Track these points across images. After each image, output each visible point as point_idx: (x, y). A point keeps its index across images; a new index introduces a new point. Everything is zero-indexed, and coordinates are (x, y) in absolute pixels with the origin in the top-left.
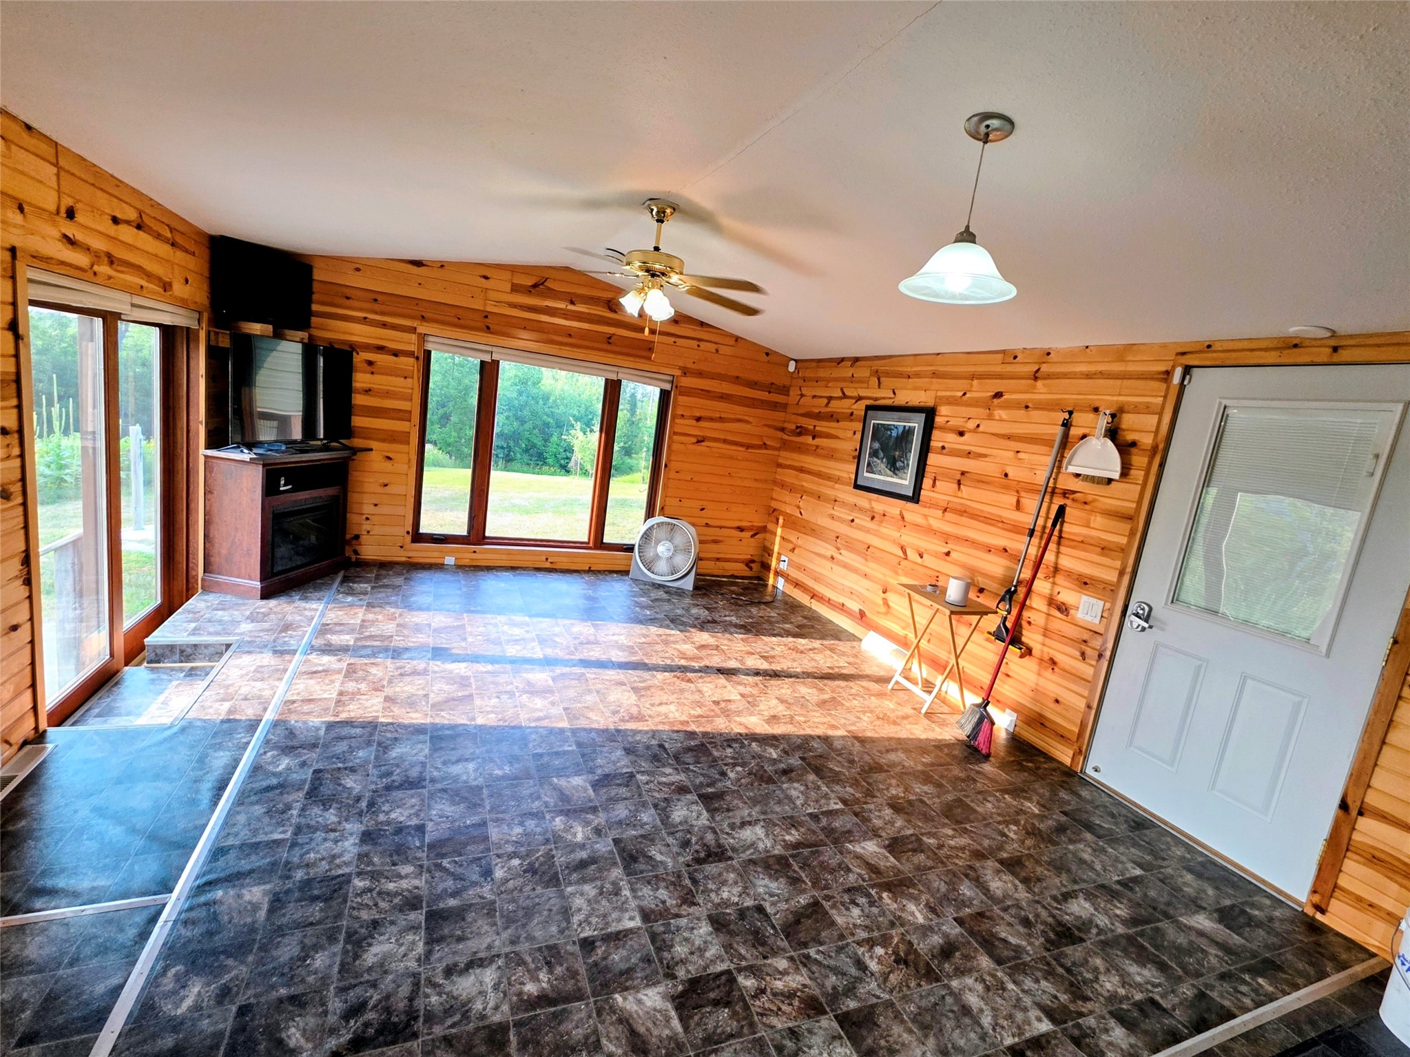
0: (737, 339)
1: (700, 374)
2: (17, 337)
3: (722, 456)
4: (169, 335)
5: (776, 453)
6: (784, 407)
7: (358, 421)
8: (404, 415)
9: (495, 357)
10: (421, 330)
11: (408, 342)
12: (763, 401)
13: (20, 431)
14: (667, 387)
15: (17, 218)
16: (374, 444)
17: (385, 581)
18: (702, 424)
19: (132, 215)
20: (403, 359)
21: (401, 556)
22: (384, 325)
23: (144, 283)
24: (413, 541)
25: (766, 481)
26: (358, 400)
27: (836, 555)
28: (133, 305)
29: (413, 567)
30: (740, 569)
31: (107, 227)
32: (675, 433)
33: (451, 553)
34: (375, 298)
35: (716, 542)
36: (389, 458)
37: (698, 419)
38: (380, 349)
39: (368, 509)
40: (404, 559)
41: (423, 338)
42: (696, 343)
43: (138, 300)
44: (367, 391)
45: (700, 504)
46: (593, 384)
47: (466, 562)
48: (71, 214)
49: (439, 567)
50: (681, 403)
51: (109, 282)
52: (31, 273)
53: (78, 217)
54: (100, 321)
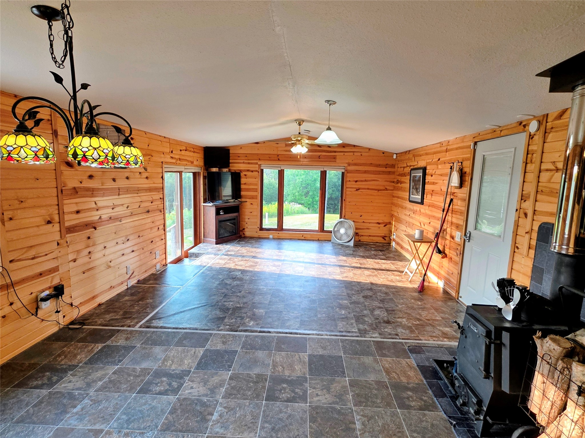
0: (369, 149)
1: (355, 164)
2: (163, 179)
3: (368, 195)
4: (195, 174)
5: (392, 192)
6: (394, 173)
7: (243, 193)
8: (255, 190)
9: (282, 168)
10: (259, 163)
11: (255, 167)
12: (383, 172)
13: (163, 198)
14: (343, 171)
15: (163, 155)
16: (248, 200)
17: (250, 242)
18: (357, 183)
19: (184, 148)
20: (254, 173)
21: (256, 235)
22: (249, 163)
23: (187, 163)
24: (260, 230)
25: (388, 203)
26: (243, 187)
27: (406, 230)
28: (185, 169)
29: (260, 238)
30: (381, 240)
31: (179, 152)
32: (347, 188)
33: (271, 234)
34: (246, 155)
35: (368, 229)
36: (252, 204)
37: (356, 181)
38: (248, 170)
39: (247, 220)
40: (257, 236)
41: (260, 165)
42: (352, 153)
43: (186, 167)
44: (245, 184)
45: (360, 214)
46: (316, 173)
47: (276, 237)
48: (172, 152)
49: (268, 238)
50: (349, 177)
51: (179, 165)
52: (165, 166)
53: (173, 152)
54: (178, 173)
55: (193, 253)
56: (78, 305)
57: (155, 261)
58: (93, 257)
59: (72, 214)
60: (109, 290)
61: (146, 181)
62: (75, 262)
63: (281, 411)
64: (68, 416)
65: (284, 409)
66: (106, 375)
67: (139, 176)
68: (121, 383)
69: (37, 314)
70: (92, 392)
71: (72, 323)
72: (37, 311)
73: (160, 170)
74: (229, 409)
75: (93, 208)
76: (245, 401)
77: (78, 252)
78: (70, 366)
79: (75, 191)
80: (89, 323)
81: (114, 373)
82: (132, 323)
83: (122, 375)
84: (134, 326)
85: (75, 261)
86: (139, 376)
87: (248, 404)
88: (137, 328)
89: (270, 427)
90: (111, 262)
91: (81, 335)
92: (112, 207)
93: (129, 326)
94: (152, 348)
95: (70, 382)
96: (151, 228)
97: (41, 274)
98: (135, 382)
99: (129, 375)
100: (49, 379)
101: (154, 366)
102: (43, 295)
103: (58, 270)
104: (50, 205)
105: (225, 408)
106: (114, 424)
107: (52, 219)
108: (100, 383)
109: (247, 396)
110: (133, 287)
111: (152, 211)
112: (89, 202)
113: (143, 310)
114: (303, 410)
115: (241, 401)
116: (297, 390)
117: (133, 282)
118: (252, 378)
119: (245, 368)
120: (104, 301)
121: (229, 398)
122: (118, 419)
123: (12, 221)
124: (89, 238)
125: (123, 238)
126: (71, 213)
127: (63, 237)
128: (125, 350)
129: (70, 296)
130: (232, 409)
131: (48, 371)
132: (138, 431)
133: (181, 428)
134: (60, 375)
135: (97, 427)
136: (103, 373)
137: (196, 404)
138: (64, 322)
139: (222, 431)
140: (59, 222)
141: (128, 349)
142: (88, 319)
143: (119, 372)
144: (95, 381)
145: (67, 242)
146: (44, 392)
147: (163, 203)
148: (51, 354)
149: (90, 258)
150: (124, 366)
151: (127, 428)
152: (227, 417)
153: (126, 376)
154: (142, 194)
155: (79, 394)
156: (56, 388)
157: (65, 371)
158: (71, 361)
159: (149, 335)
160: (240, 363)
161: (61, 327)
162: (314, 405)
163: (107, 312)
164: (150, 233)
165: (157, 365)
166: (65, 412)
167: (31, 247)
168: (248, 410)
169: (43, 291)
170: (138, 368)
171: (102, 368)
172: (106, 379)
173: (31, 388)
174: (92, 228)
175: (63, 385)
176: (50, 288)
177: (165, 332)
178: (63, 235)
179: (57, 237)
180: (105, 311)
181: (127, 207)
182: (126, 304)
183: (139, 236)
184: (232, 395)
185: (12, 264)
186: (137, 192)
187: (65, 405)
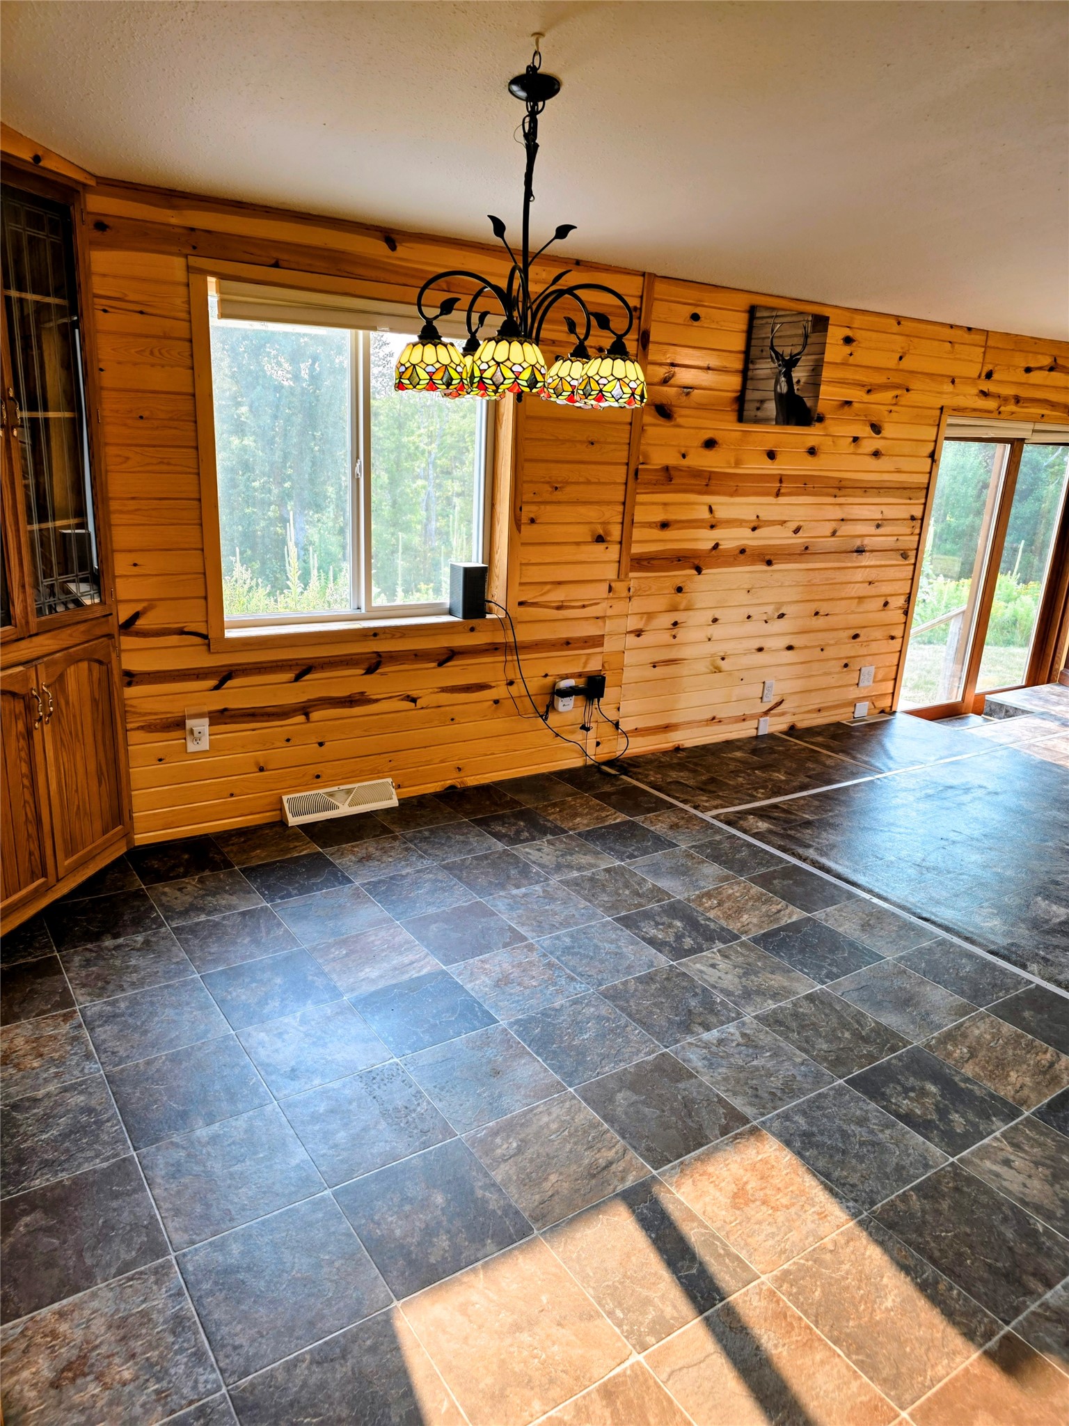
2: (933, 461)
13: (922, 519)
15: (948, 387)
19: (1047, 361)
23: (1046, 412)
28: (1034, 431)
31: (1019, 376)
43: (1039, 427)
48: (989, 375)
51: (1012, 417)
52: (951, 421)
53: (995, 376)
54: (1009, 446)
55: (1001, 706)
56: (629, 732)
57: (853, 693)
58: (682, 634)
59: (651, 528)
60: (707, 725)
61: (873, 463)
62: (638, 636)
63: (862, 1122)
64: (502, 893)
65: (874, 1124)
66: (592, 866)
67: (852, 448)
68: (604, 891)
69: (546, 719)
70: (554, 880)
71: (610, 763)
72: (547, 712)
73: (930, 433)
74: (749, 1041)
75: (702, 521)
76: (798, 1052)
77: (650, 616)
78: (556, 827)
79: (668, 474)
80: (635, 773)
81: (608, 870)
82: (707, 804)
83: (616, 880)
84: (705, 810)
85: (638, 633)
86: (639, 895)
87: (799, 1060)
88: (707, 816)
89: (805, 1127)
90: (723, 659)
91: (607, 788)
92: (753, 525)
93: (696, 807)
94: (703, 862)
95: (539, 850)
96: (859, 598)
97: (568, 643)
98: (626, 901)
99: (627, 886)
100: (518, 832)
101: (680, 894)
102: (564, 684)
103: (602, 645)
104: (609, 503)
105: (744, 1035)
106: (546, 940)
107: (608, 533)
108: (575, 874)
109: (814, 1048)
110: (771, 736)
111: (872, 551)
112: (697, 506)
113: (749, 789)
114: (925, 1158)
115: (789, 1048)
116: (955, 1117)
117: (773, 725)
118: (860, 1025)
119: (865, 997)
120: (688, 744)
121: (769, 1025)
122: (558, 938)
123: (534, 526)
124: (679, 590)
125: (770, 609)
126: (650, 525)
127: (622, 576)
128: (654, 843)
129: (617, 705)
130: (756, 1047)
131: (524, 821)
132: (569, 972)
133: (634, 1011)
134: (535, 834)
135: (522, 930)
136: (593, 861)
137: (696, 995)
138: (596, 754)
139: (699, 1064)
140: (621, 543)
141: (661, 843)
142: (638, 767)
143: (616, 873)
144: (570, 867)
145: (629, 589)
146: (500, 846)
147: (917, 531)
148: (545, 798)
149: (674, 637)
150: (631, 868)
151: (558, 958)
152: (731, 1051)
153: (620, 884)
154: (850, 500)
155: (537, 873)
156: (516, 849)
157: (544, 831)
158: (562, 821)
159: (718, 838)
160: (864, 984)
161: (590, 762)
162: (968, 1171)
163: (681, 766)
164: (853, 612)
165: (686, 895)
166: (502, 886)
167: (560, 583)
168: (788, 1070)
169: (567, 677)
170: (651, 881)
171: (596, 853)
172: (588, 873)
173: (489, 833)
174: (691, 568)
175: (527, 850)
176: (580, 675)
177: (755, 846)
178: (623, 571)
179: (611, 572)
180: (679, 764)
181: (797, 531)
182: (728, 765)
183: (817, 614)
184: (781, 1026)
185: (522, 609)
186: (836, 491)
187: (509, 877)
